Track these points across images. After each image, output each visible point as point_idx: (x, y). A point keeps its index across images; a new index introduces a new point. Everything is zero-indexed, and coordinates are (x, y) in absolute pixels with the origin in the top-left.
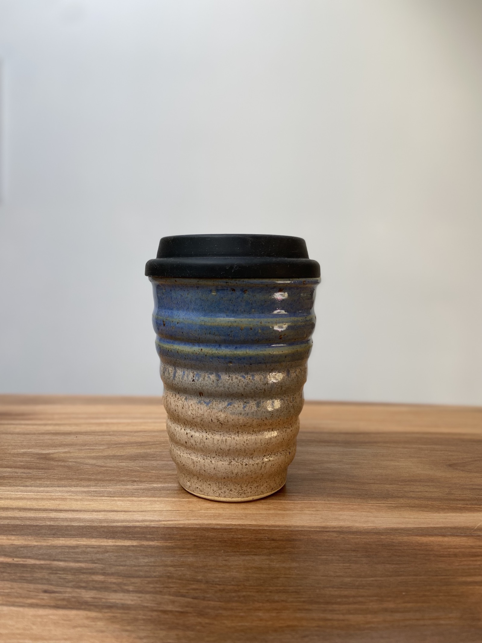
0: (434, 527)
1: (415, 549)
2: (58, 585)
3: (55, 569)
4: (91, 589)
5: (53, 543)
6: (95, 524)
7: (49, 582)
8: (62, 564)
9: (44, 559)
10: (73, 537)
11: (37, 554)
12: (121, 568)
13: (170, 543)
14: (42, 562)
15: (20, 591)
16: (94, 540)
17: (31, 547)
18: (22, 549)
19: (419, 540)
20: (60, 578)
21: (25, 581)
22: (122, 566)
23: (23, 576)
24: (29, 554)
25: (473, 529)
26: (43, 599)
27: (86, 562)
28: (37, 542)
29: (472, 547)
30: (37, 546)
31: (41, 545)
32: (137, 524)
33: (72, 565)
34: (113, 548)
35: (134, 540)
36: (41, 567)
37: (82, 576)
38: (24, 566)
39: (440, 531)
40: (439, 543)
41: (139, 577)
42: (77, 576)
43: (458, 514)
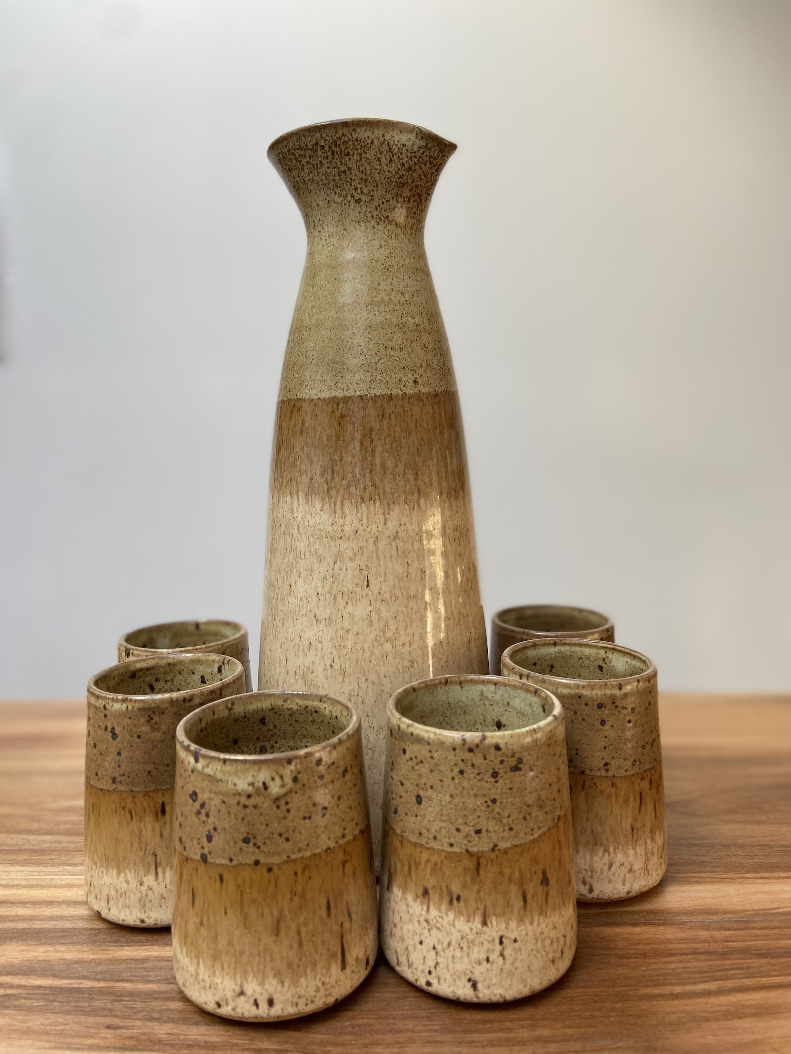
2: (123, 1018)
3: (119, 994)
4: (165, 1022)
5: (115, 954)
7: (112, 1013)
8: (127, 986)
9: (105, 980)
11: (94, 972)
14: (102, 984)
15: (76, 1027)
17: (86, 961)
20: (126, 1007)
21: (82, 1013)
23: (80, 1006)
24: (85, 973)
26: (106, 1038)
27: (158, 982)
30: (94, 959)
31: (99, 959)
33: (141, 987)
36: (101, 992)
37: (154, 1003)
38: (79, 991)
42: (148, 1003)
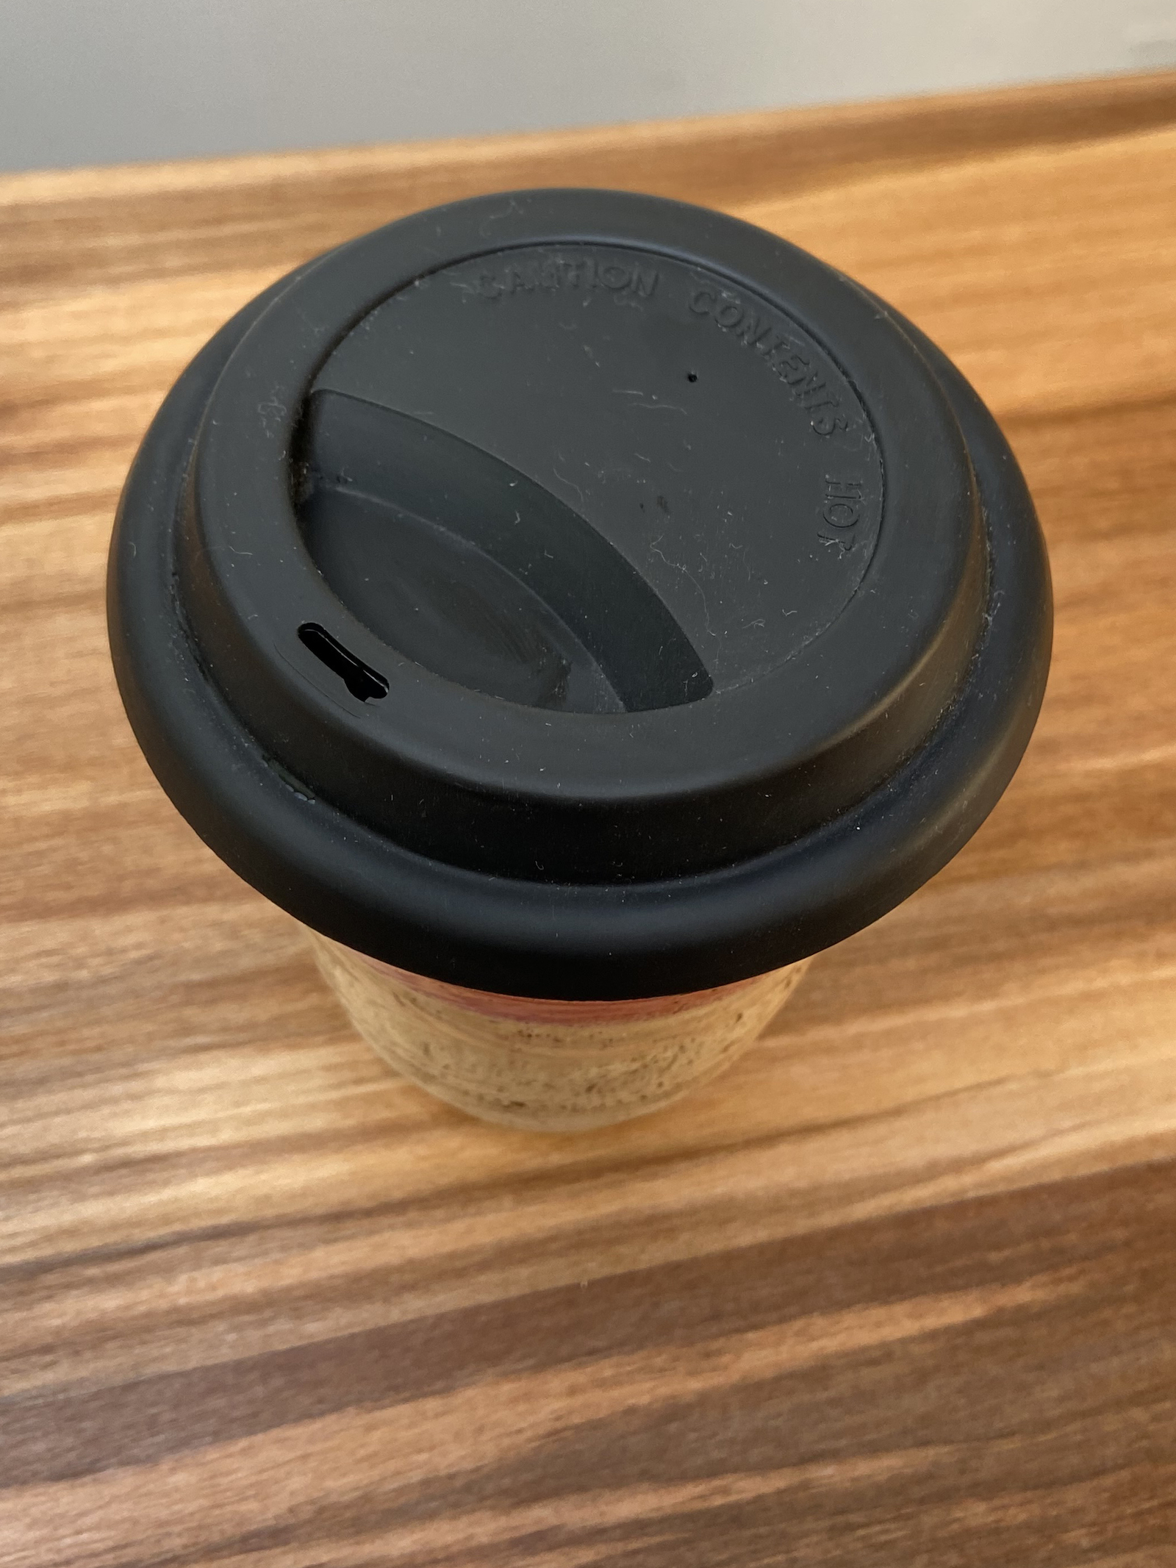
6: (802, 1225)
10: (782, 1320)
12: (1007, 1446)
13: (1071, 1279)
16: (849, 1319)
18: (673, 1427)
22: (1002, 1435)
28: (692, 1374)
34: (929, 1347)
41: (1075, 1478)
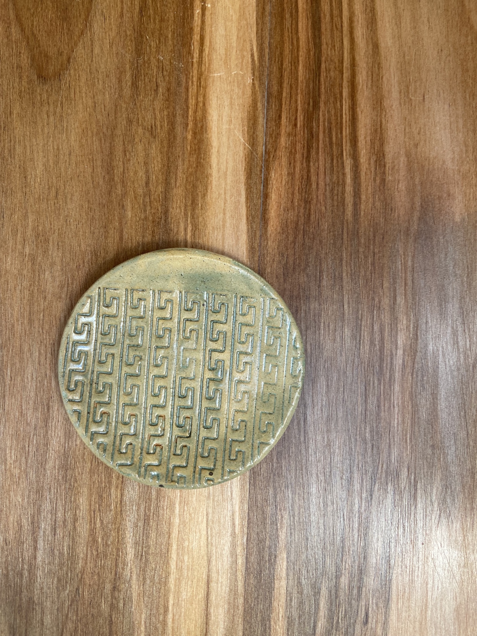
0: (247, 198)
1: (294, 242)
19: (276, 230)
25: (252, 153)
29: (291, 175)
32: (241, 561)
35: (275, 557)
39: (255, 196)
40: (282, 209)
43: (214, 152)
